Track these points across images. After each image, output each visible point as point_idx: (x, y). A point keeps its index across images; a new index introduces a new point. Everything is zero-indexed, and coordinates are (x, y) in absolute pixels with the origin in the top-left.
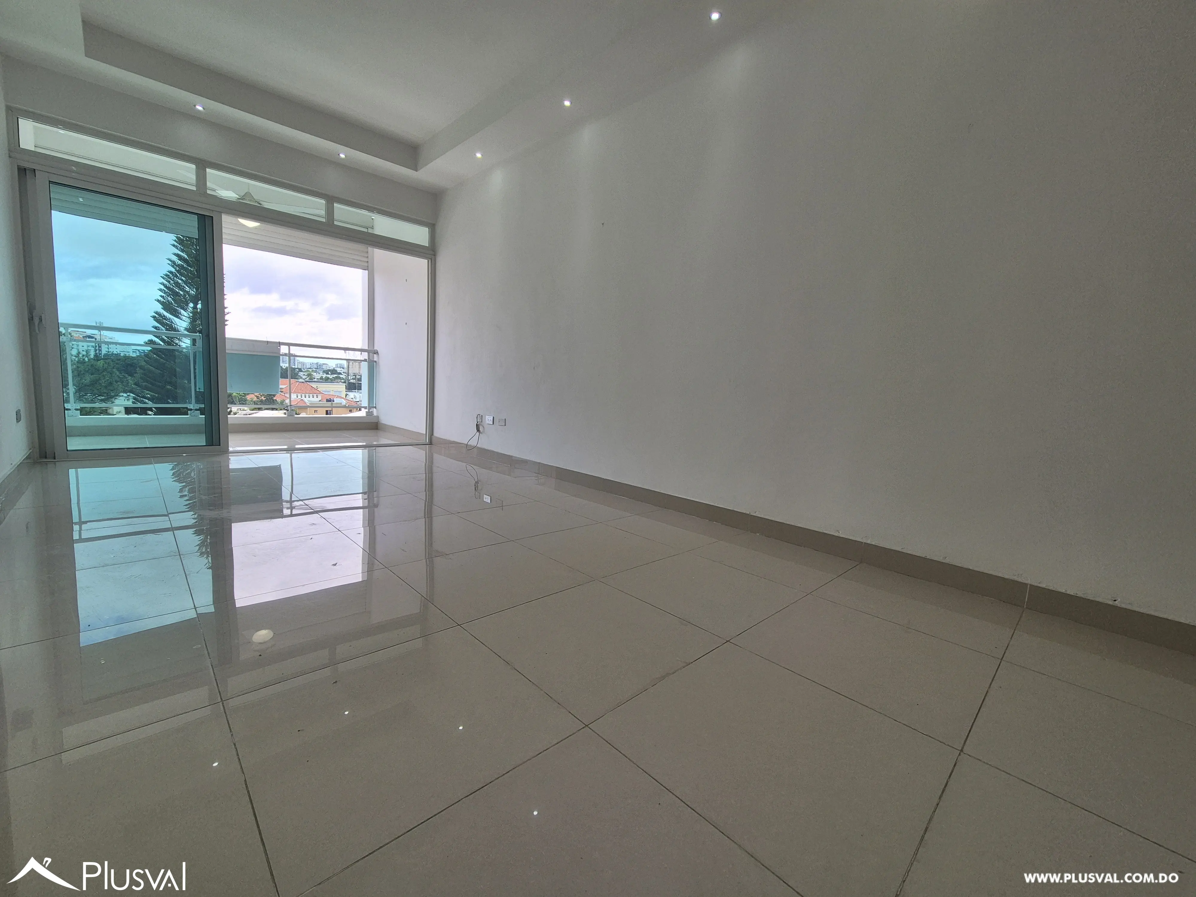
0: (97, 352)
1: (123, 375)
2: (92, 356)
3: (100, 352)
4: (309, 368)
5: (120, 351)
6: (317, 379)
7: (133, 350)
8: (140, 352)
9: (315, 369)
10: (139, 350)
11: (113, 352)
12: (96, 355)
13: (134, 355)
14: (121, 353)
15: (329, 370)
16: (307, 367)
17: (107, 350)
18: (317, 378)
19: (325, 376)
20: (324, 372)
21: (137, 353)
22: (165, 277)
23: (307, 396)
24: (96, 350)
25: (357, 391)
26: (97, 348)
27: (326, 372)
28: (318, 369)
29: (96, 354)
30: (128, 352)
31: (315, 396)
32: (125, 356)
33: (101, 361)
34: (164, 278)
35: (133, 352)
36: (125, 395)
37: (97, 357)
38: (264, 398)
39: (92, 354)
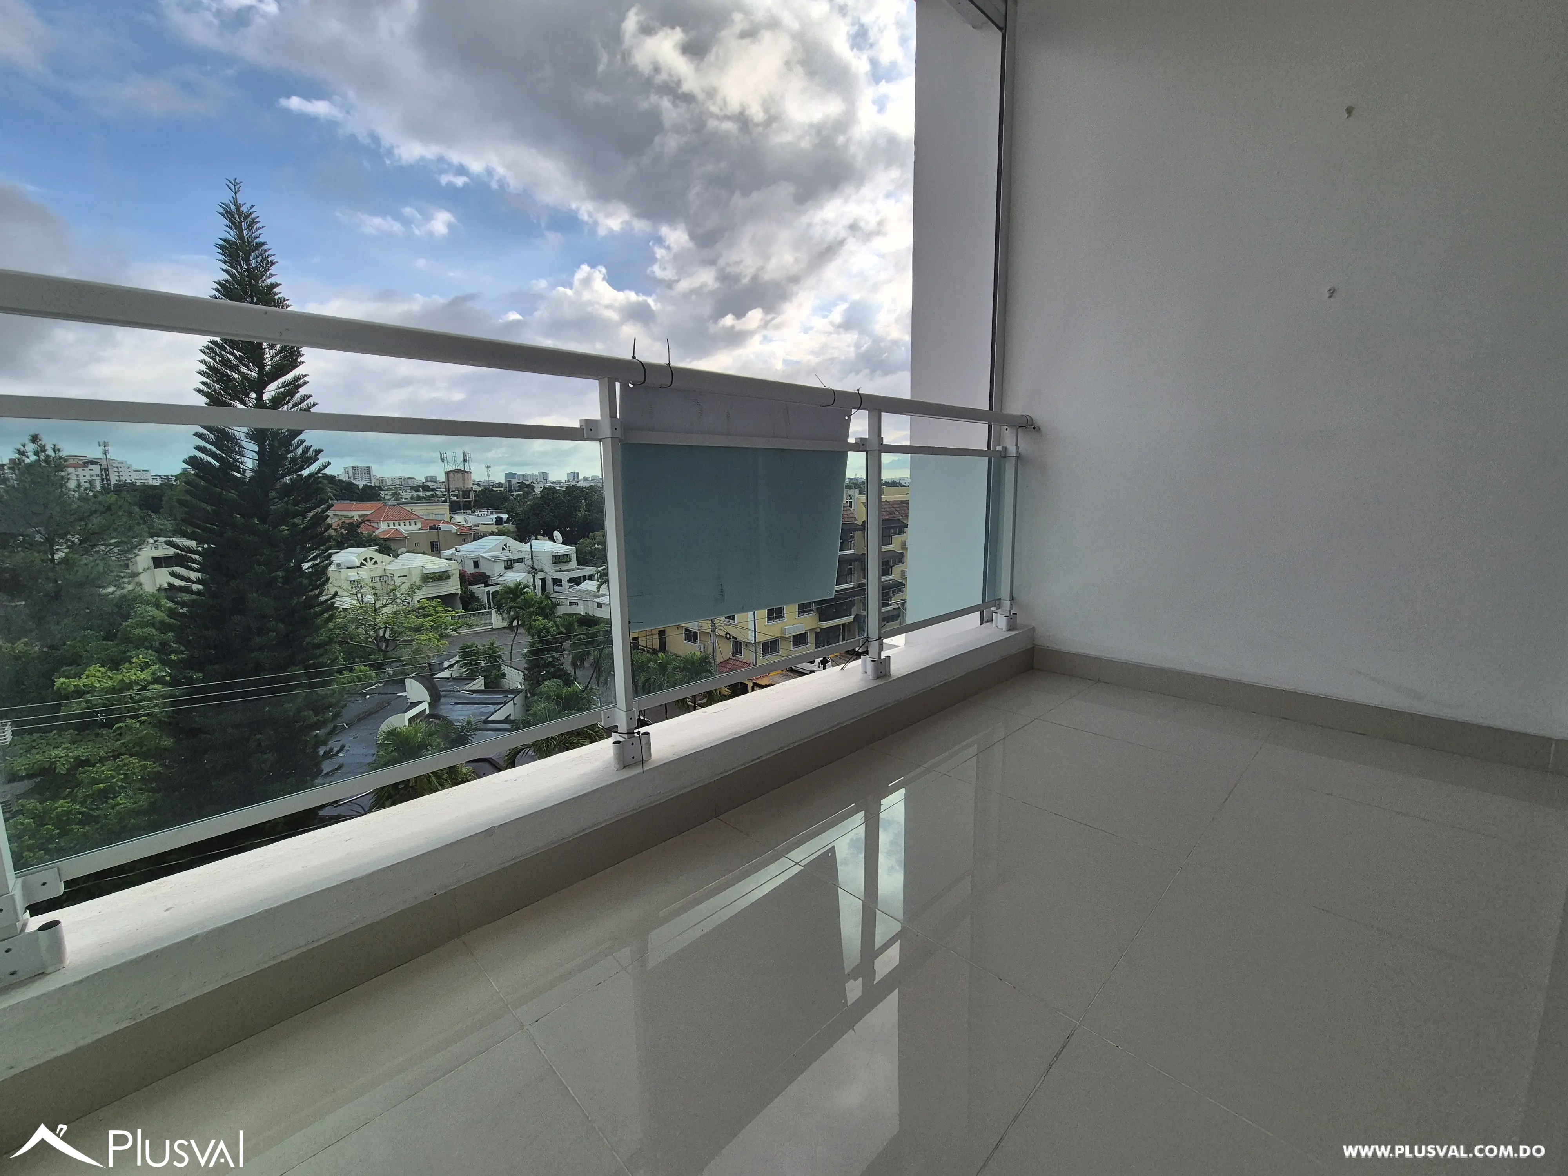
0: (105, 482)
1: (145, 513)
2: (98, 489)
3: (109, 482)
4: (391, 485)
5: (135, 479)
6: (405, 499)
7: (152, 476)
8: (162, 478)
9: (398, 486)
10: (160, 476)
11: (126, 480)
12: (103, 487)
13: (155, 483)
14: (137, 481)
15: (419, 486)
16: (388, 484)
17: (118, 478)
18: (406, 497)
19: (414, 493)
20: (412, 488)
21: (158, 480)
22: (206, 350)
23: (402, 524)
24: (102, 480)
25: (462, 511)
26: (104, 477)
27: (416, 488)
28: (402, 485)
29: (104, 484)
30: (146, 480)
31: (413, 524)
32: (143, 485)
33: (111, 493)
34: (204, 353)
35: (153, 479)
36: (151, 541)
37: (106, 489)
38: (345, 530)
39: (98, 485)
